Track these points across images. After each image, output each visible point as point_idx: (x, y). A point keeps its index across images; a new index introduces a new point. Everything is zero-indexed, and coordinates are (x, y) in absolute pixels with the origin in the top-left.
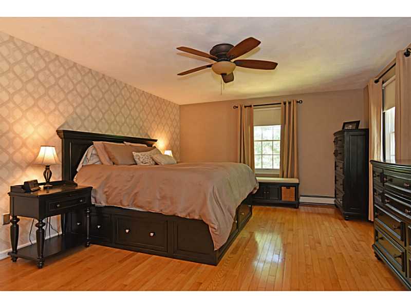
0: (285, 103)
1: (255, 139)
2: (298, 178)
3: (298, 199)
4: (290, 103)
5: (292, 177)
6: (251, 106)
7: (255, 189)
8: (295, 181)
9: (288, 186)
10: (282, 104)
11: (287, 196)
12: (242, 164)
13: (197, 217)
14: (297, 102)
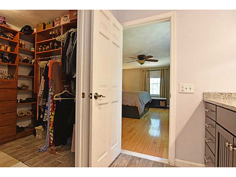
0: (162, 70)
1: (150, 83)
2: (166, 98)
3: (166, 106)
4: (164, 70)
5: (164, 97)
6: (149, 71)
7: (150, 101)
8: (165, 99)
9: (162, 100)
10: (161, 70)
11: (162, 104)
12: (145, 92)
13: (134, 106)
14: (167, 69)
